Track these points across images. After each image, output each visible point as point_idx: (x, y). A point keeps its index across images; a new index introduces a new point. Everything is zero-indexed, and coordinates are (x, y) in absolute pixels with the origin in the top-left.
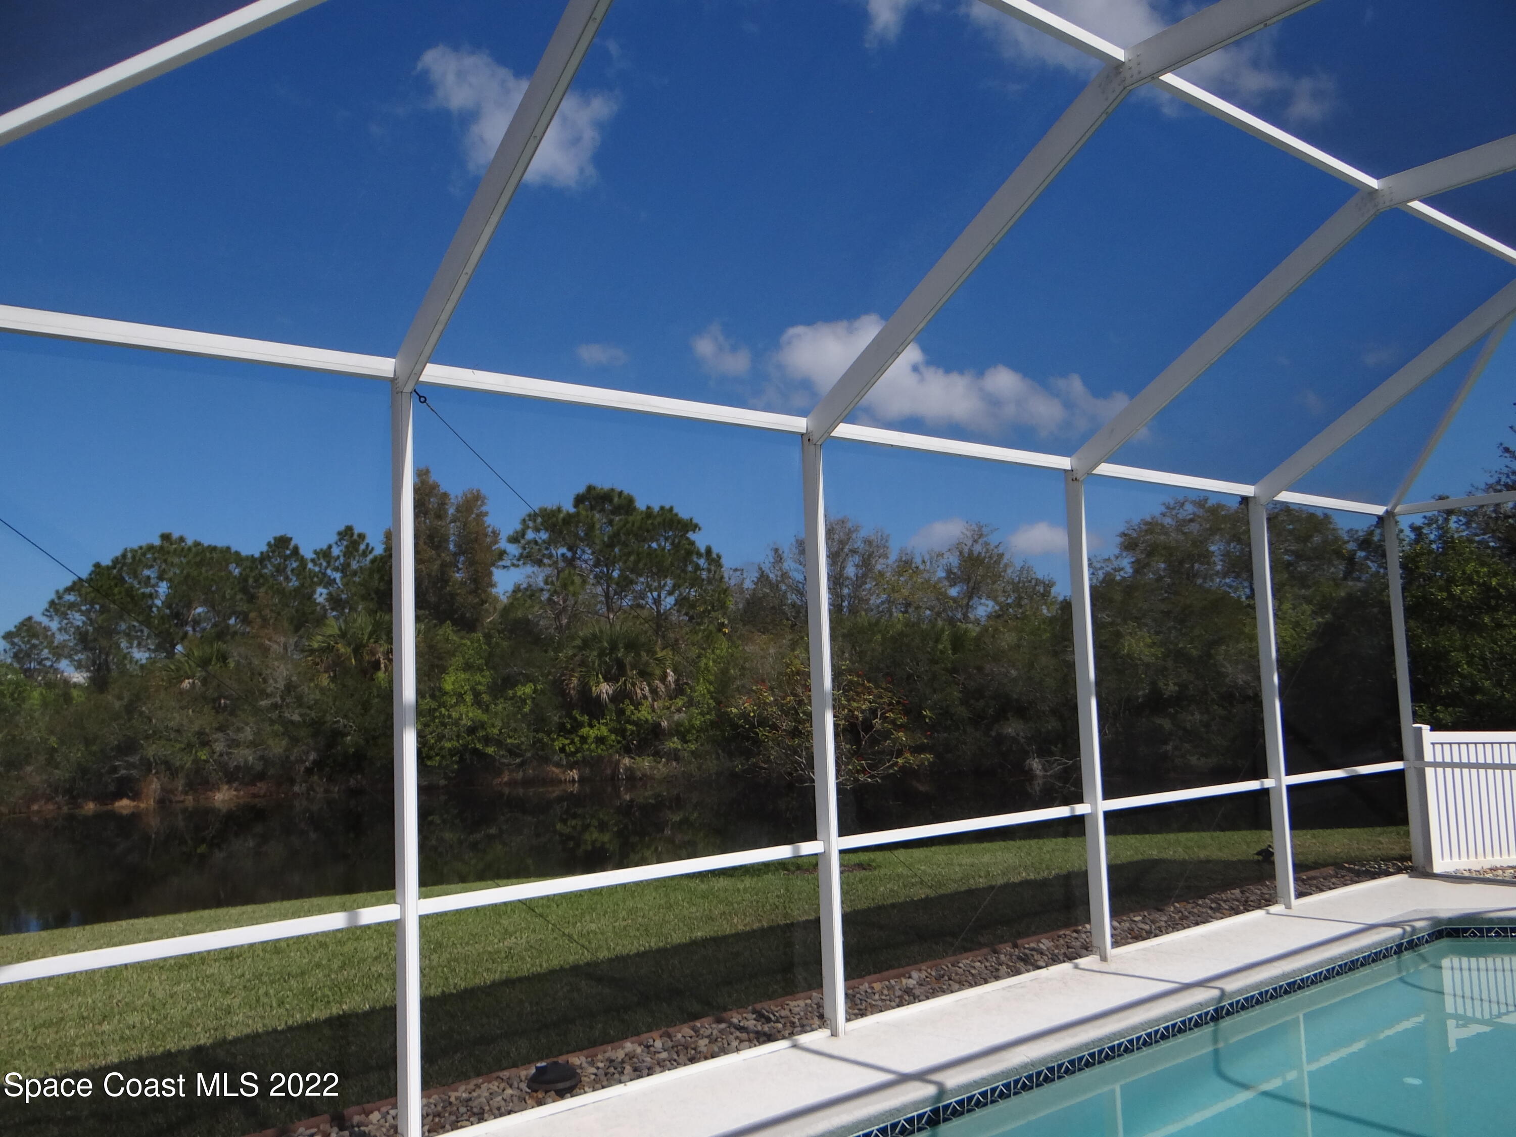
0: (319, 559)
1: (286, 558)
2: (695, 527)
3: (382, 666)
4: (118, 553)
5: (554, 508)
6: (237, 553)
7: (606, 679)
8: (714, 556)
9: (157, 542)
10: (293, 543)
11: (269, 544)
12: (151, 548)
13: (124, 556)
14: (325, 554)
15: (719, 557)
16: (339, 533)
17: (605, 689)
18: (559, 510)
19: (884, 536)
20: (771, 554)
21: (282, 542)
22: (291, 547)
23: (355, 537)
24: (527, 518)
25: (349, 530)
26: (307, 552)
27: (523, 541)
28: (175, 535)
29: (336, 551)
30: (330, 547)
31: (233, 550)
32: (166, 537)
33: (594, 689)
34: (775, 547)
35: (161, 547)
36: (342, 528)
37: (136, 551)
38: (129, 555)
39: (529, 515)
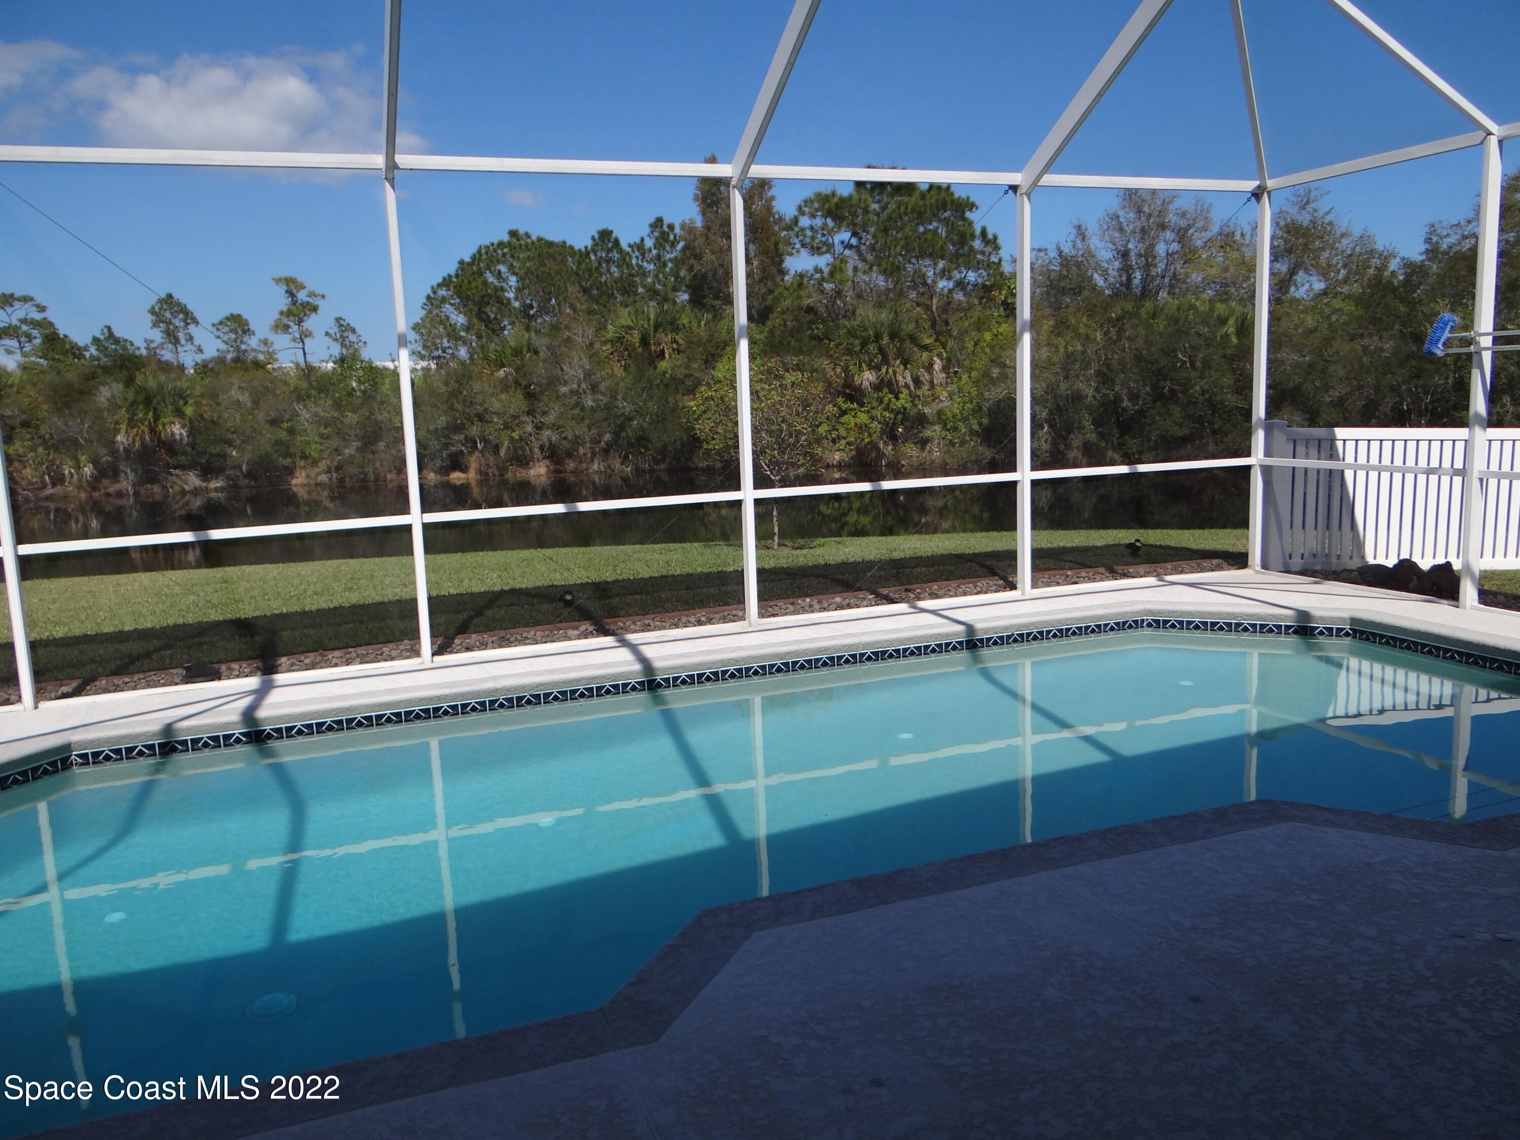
0: (633, 251)
1: (609, 251)
2: (972, 206)
3: (667, 355)
4: (474, 250)
5: (829, 192)
6: (571, 247)
7: (870, 368)
8: (990, 236)
9: (506, 238)
10: (614, 236)
11: (593, 238)
12: (501, 244)
13: (479, 252)
14: (639, 246)
15: (995, 238)
16: (651, 226)
17: (868, 377)
18: (834, 194)
19: (1206, 206)
20: (1074, 231)
21: (605, 234)
22: (612, 240)
23: (665, 228)
24: (803, 204)
25: (660, 220)
26: (624, 245)
27: (796, 229)
28: (522, 231)
29: (649, 243)
30: (642, 240)
31: (568, 244)
32: (513, 234)
33: (856, 378)
34: (1077, 223)
35: (509, 243)
36: (652, 220)
37: (488, 247)
38: (483, 251)
39: (806, 201)
